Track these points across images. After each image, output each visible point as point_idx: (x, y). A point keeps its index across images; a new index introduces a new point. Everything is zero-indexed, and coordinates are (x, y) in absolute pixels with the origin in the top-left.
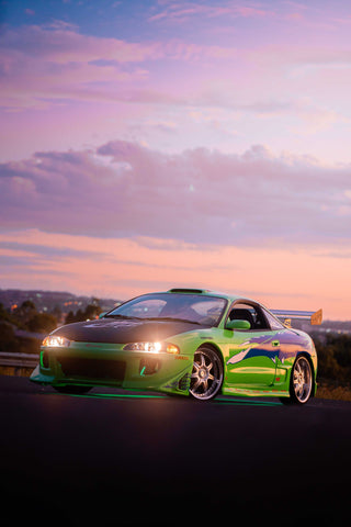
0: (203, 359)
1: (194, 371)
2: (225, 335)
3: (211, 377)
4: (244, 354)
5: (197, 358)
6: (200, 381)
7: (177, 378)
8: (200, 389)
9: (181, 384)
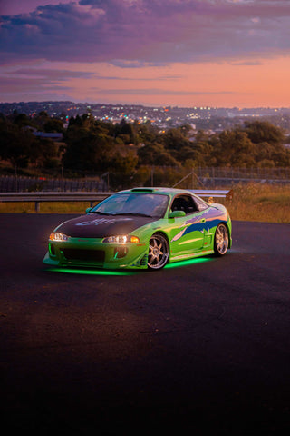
0: (155, 241)
1: (150, 251)
2: (169, 223)
3: (161, 253)
4: (182, 233)
5: (151, 242)
6: (154, 256)
7: (139, 259)
8: (155, 262)
9: (142, 262)
